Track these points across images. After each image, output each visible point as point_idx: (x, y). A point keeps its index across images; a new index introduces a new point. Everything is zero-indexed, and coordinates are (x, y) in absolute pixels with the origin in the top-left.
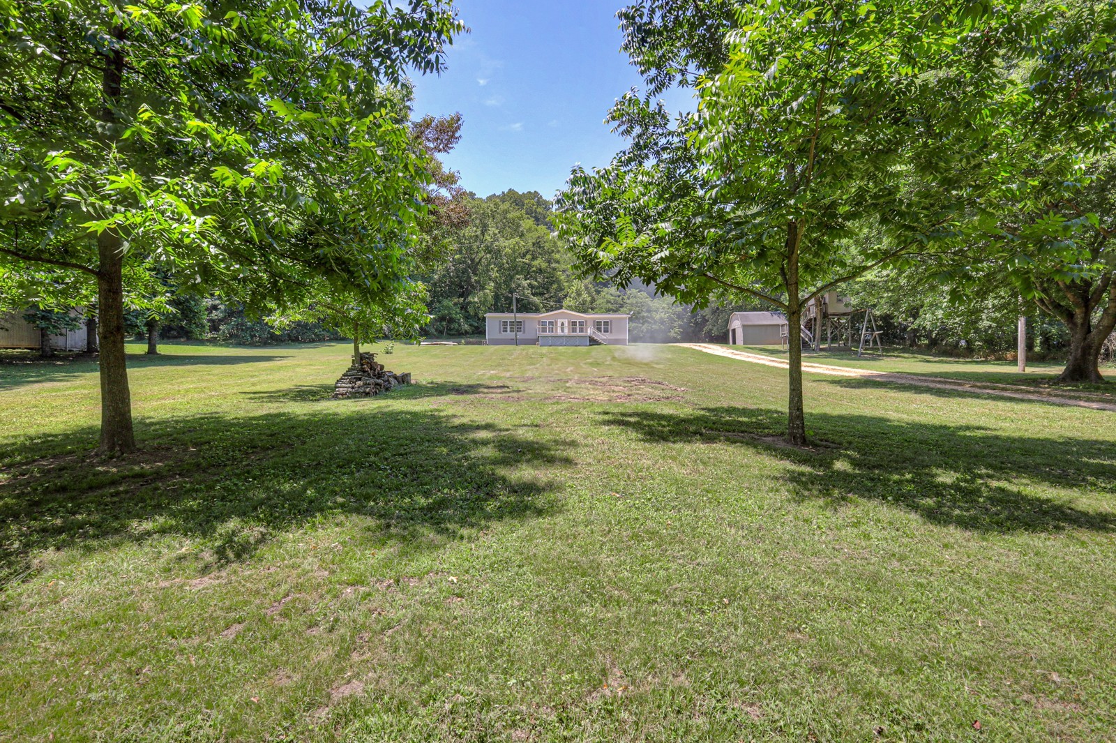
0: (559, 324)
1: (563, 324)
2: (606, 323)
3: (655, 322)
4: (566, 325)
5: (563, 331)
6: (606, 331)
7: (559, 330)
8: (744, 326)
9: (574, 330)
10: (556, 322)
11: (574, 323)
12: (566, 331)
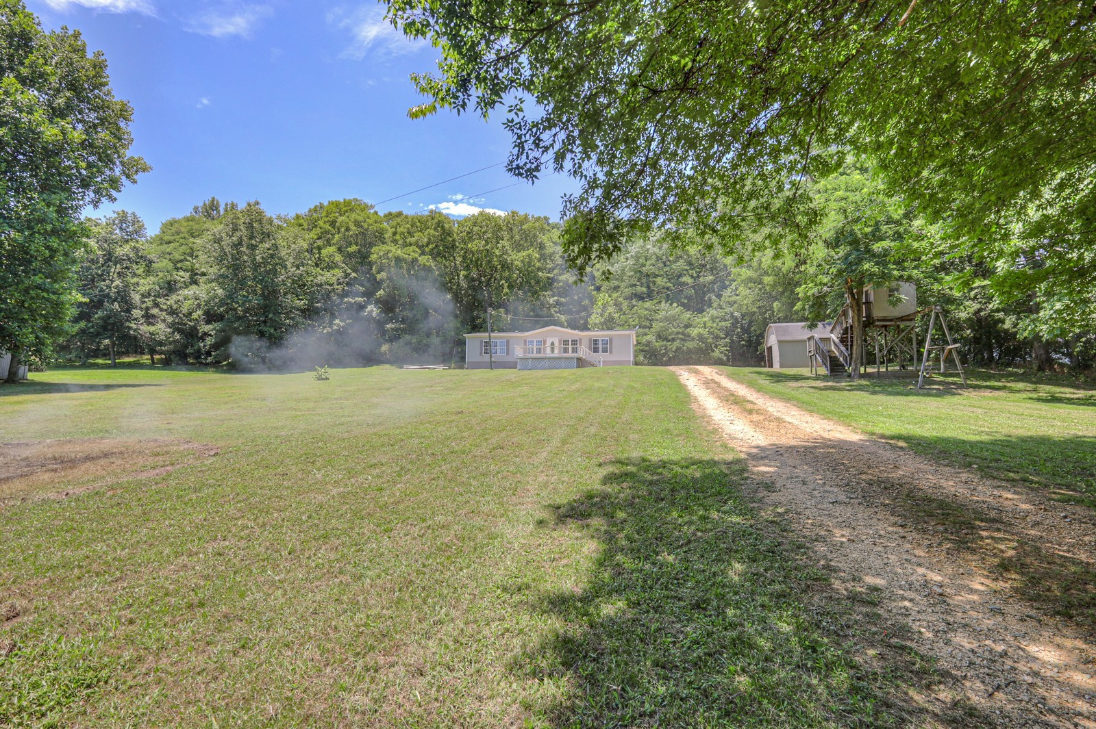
0: (548, 344)
1: (553, 344)
2: (605, 342)
3: (693, 339)
4: (556, 344)
5: (553, 350)
6: (605, 351)
7: (548, 350)
8: (780, 342)
9: (566, 351)
10: (545, 342)
11: (566, 342)
12: (556, 351)
